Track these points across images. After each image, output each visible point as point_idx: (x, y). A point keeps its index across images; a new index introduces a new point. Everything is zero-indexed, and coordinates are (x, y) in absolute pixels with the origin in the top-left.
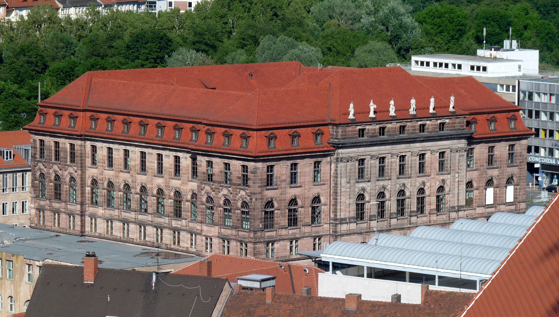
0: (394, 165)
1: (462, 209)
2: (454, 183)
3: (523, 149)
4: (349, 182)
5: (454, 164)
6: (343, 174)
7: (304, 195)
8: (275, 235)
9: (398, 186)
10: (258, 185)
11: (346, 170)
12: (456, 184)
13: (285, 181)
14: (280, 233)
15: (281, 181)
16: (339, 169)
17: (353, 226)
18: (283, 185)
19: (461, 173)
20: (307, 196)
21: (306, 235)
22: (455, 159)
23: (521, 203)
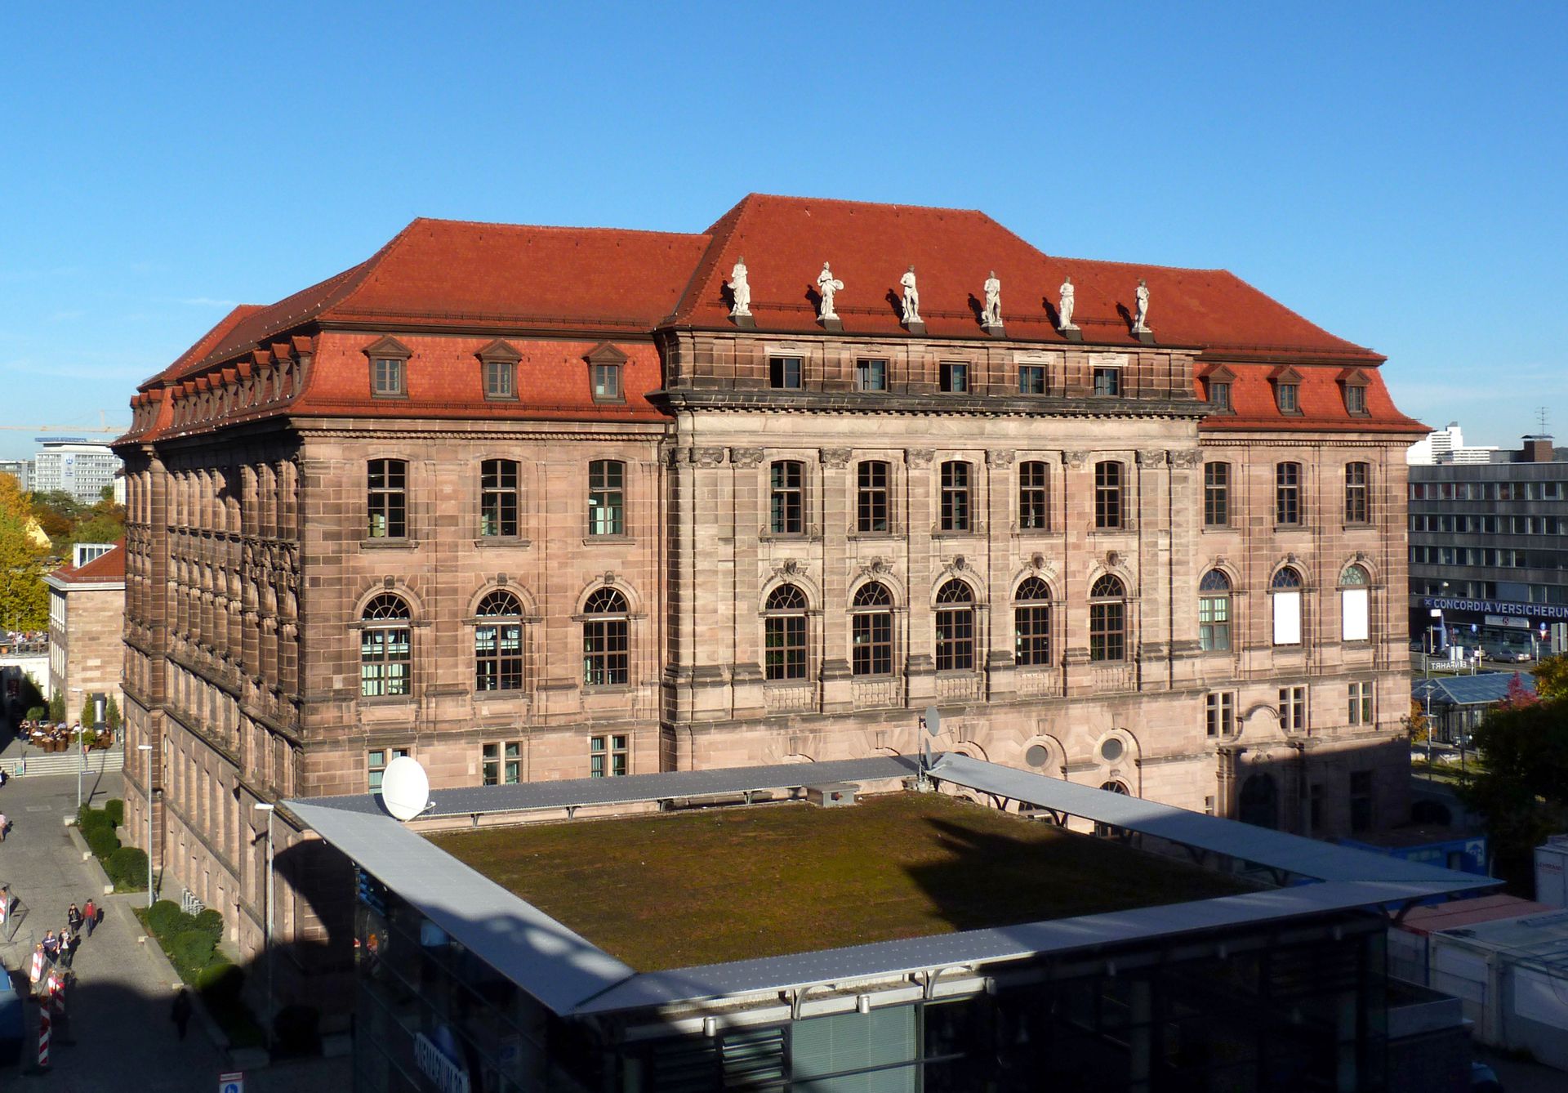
0: (919, 491)
1: (1185, 653)
2: (1153, 568)
3: (1396, 480)
4: (731, 540)
5: (1154, 503)
6: (704, 509)
7: (543, 578)
8: (413, 718)
9: (936, 566)
10: (322, 528)
11: (714, 494)
12: (1163, 572)
13: (452, 520)
14: (432, 711)
15: (437, 521)
16: (685, 491)
17: (751, 697)
18: (446, 535)
19: (1179, 536)
20: (554, 581)
21: (553, 723)
22: (1155, 490)
23: (1392, 645)
